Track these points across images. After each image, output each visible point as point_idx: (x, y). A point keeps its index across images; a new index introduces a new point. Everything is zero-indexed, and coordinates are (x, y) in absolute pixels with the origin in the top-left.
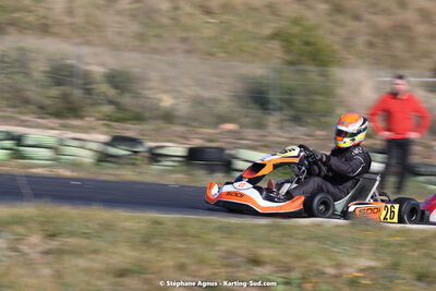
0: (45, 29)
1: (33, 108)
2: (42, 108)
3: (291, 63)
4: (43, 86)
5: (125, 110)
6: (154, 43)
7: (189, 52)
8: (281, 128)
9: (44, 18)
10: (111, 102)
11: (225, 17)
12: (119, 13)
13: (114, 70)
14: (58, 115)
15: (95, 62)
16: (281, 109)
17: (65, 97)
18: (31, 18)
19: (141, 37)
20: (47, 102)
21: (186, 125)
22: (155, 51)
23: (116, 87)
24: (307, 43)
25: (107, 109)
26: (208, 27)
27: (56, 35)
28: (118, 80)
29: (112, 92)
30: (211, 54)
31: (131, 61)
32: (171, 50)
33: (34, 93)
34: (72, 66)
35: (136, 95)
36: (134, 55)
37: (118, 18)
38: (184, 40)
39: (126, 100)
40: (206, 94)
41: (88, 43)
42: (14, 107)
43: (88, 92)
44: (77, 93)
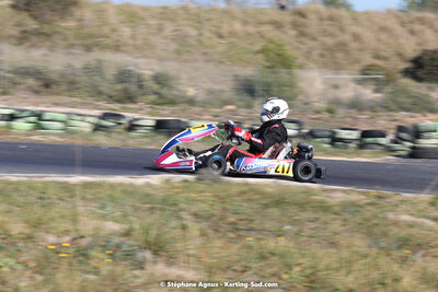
0: (117, 48)
2: (111, 97)
6: (186, 56)
7: (208, 61)
9: (118, 41)
10: (156, 93)
11: (231, 40)
12: (165, 38)
15: (146, 68)
18: (109, 41)
19: (178, 52)
22: (186, 61)
24: (279, 55)
25: (153, 97)
26: (221, 46)
27: (124, 52)
28: (160, 79)
29: (156, 87)
31: (170, 68)
32: (196, 60)
33: (105, 88)
34: (130, 71)
37: (163, 41)
38: (205, 54)
39: (165, 91)
40: (216, 87)
41: (144, 57)
43: (141, 87)
44: (133, 88)
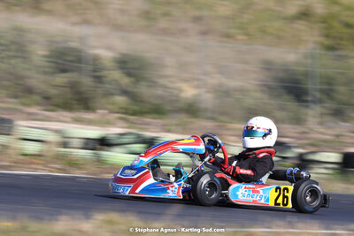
1: (36, 98)
3: (330, 48)
4: (45, 73)
5: (142, 101)
8: (321, 124)
13: (124, 55)
14: (66, 106)
16: (321, 101)
17: (73, 86)
20: (53, 92)
21: (213, 119)
23: (129, 75)
30: (228, 36)
35: (153, 84)
36: (141, 37)
42: (16, 97)
